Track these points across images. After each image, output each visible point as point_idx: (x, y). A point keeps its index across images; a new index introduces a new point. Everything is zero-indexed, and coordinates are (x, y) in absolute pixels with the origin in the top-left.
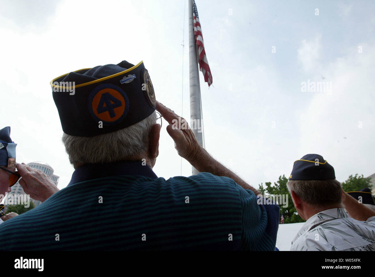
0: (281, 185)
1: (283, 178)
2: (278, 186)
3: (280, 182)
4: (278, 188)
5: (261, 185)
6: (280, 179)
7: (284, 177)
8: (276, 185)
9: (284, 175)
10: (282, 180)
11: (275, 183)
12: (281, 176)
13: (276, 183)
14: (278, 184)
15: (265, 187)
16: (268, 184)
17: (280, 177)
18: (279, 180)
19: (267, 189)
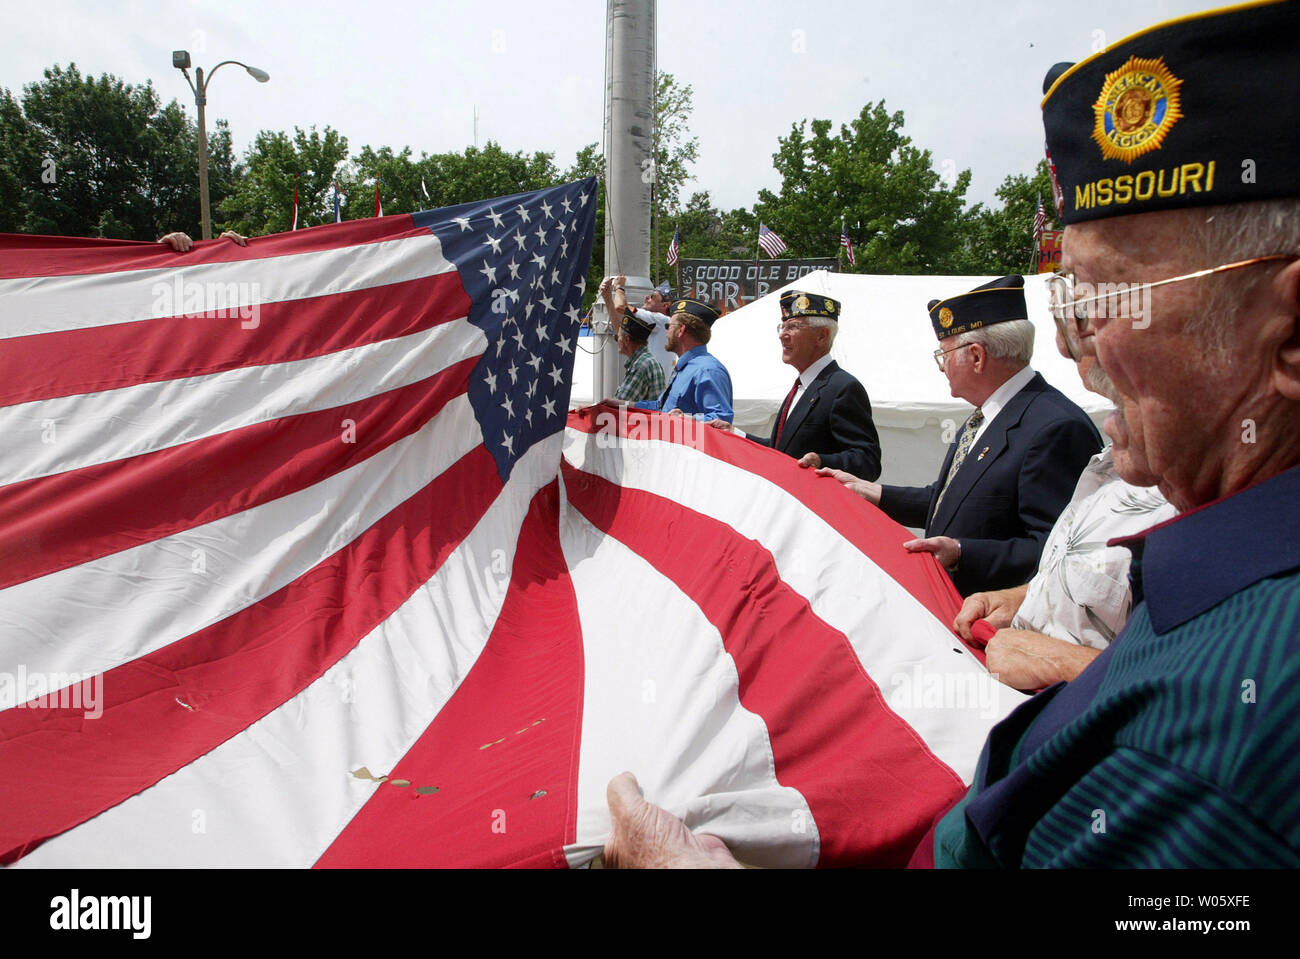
0: (862, 138)
1: (874, 112)
2: (852, 140)
3: (863, 123)
4: (849, 146)
5: (798, 127)
6: (864, 115)
7: (882, 108)
8: (846, 133)
9: (882, 103)
10: (873, 117)
11: (844, 126)
12: (870, 104)
13: (849, 128)
14: (854, 133)
15: (809, 136)
16: (821, 127)
17: (867, 108)
18: (859, 118)
19: (813, 144)
